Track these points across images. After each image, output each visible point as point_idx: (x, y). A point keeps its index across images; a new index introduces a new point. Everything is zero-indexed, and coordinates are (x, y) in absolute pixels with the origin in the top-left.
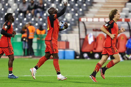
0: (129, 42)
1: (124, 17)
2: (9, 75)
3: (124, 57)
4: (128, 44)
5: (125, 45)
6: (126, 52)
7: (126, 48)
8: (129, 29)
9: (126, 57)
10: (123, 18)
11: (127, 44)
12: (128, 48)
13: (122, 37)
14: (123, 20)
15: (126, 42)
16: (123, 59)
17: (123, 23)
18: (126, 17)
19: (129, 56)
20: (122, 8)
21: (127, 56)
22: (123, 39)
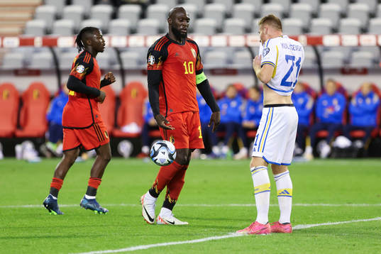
0: (56, 106)
1: (41, 33)
2: (85, 198)
3: (43, 148)
4: (53, 113)
5: (45, 115)
6: (47, 135)
7: (48, 123)
8: (54, 67)
9: (49, 150)
10: (39, 36)
11: (49, 110)
12: (53, 123)
13: (36, 93)
14: (38, 41)
15: (47, 108)
16: (41, 155)
17: (37, 51)
18: (48, 32)
19: (57, 146)
20: (36, 6)
21: (50, 145)
22: (39, 96)
